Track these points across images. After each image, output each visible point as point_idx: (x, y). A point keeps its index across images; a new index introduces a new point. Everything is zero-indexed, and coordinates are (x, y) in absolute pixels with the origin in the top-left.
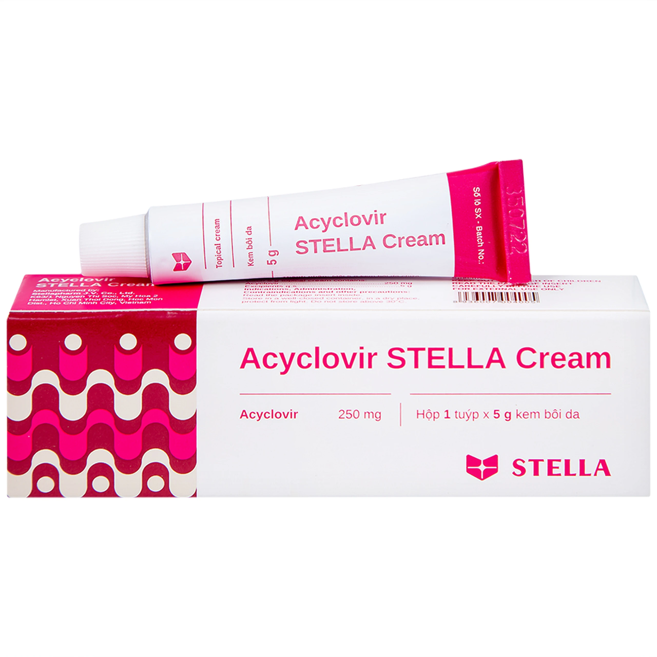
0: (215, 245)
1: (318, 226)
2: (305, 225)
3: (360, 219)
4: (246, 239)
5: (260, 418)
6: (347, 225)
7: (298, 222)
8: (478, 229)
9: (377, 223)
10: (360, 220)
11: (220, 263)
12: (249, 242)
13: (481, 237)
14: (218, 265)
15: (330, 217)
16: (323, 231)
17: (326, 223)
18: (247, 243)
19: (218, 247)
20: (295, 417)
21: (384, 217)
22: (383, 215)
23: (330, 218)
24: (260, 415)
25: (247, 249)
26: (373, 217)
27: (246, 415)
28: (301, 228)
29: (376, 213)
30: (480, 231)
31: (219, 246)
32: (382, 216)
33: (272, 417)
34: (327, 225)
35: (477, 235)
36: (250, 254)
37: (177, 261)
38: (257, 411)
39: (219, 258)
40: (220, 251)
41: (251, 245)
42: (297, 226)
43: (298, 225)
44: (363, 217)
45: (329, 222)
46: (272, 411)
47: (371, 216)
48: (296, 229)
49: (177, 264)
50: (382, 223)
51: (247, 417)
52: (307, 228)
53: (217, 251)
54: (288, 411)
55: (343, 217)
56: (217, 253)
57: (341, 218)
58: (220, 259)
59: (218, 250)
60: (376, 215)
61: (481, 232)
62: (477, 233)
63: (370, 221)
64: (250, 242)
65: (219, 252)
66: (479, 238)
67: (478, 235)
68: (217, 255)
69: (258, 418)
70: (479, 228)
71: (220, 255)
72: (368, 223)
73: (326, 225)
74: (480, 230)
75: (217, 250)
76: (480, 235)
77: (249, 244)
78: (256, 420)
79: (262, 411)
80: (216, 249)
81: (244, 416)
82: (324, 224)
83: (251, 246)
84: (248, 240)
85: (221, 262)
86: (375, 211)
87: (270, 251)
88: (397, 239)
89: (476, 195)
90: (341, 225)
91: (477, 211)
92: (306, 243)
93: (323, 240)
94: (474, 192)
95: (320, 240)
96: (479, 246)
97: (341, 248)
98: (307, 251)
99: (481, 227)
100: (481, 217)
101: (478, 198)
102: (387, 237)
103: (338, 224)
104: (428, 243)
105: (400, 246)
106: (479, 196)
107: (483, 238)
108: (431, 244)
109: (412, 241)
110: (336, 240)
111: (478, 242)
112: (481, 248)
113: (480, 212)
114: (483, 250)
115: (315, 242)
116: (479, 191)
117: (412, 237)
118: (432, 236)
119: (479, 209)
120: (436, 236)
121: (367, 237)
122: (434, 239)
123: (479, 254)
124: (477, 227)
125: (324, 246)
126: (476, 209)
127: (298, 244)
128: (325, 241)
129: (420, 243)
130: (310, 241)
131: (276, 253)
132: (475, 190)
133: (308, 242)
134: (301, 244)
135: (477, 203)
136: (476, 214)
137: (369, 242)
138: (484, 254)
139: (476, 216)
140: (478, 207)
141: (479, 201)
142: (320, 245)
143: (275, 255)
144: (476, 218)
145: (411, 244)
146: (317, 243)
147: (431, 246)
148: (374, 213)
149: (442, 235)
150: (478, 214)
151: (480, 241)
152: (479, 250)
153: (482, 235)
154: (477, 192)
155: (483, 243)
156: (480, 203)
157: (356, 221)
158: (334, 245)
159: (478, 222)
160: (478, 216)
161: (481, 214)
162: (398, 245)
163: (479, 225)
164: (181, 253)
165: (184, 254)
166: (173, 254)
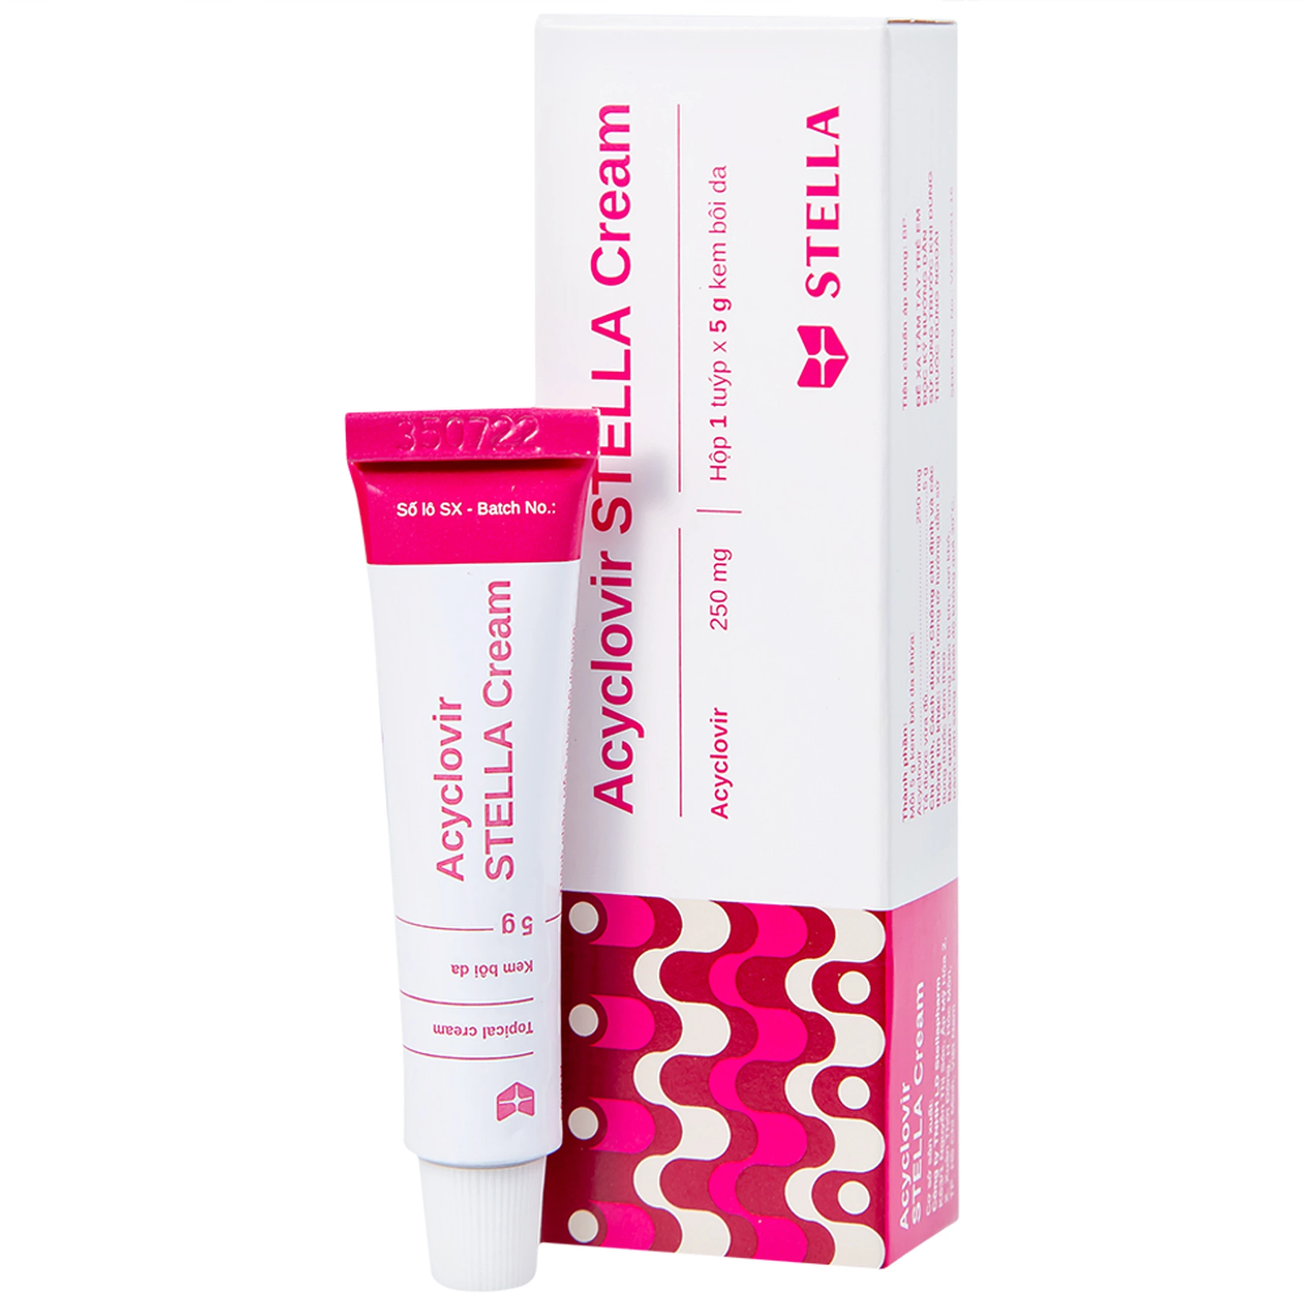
0: (485, 1037)
1: (459, 834)
2: (454, 861)
3: (447, 749)
4: (476, 977)
5: (726, 781)
6: (460, 778)
7: (447, 872)
8: (483, 511)
9: (459, 718)
10: (450, 750)
11: (522, 1028)
12: (482, 971)
13: (500, 505)
14: (527, 1030)
15: (440, 809)
16: (470, 826)
17: (453, 818)
18: (484, 975)
19: (488, 1031)
20: (725, 714)
21: (447, 701)
22: (444, 703)
23: (444, 810)
24: (721, 781)
25: (496, 975)
26: (445, 723)
27: (722, 807)
28: (460, 868)
30: (489, 508)
31: (487, 1031)
32: (444, 706)
33: (725, 757)
34: (458, 817)
35: (495, 516)
36: (508, 969)
37: (514, 1111)
38: (714, 785)
39: (513, 1029)
40: (498, 1028)
41: (488, 967)
42: (455, 875)
43: (454, 874)
44: (445, 743)
45: (451, 813)
46: (712, 756)
47: (443, 727)
48: (461, 878)
49: (520, 1110)
50: (458, 707)
51: (726, 805)
52: (461, 857)
53: (498, 1033)
54: (713, 726)
55: (443, 783)
56: (502, 1032)
57: (445, 788)
58: (515, 1028)
59: (497, 1031)
60: (442, 718)
61: (491, 506)
62: (492, 514)
63: (454, 731)
64: (484, 970)
65: (500, 1031)
66: (502, 510)
67: (496, 513)
68: (507, 1032)
69: (727, 785)
70: (482, 508)
71: (507, 1027)
72: (458, 736)
73: (458, 819)
74: (485, 508)
75: (496, 1034)
76: (495, 508)
77: (486, 971)
78: (732, 789)
79: (714, 776)
80: (493, 1036)
81: (722, 811)
82: (454, 822)
83: (491, 967)
84: (479, 974)
85: (520, 1026)
86: (434, 718)
87: (505, 931)
88: (494, 679)
89: (413, 511)
90: (458, 788)
91: (446, 512)
92: (490, 860)
93: (487, 825)
94: (408, 515)
95: (487, 831)
96: (519, 512)
97: (506, 790)
98: (508, 859)
99: (480, 504)
100: (460, 504)
101: (419, 507)
102: (489, 699)
103: (456, 795)
104: (504, 616)
105: (509, 673)
106: (416, 505)
107: (502, 503)
108: (508, 610)
109: (500, 648)
110: (488, 801)
111: (509, 512)
112: (523, 507)
113: (448, 504)
114: (528, 504)
115: (489, 842)
116: (405, 505)
117: (492, 647)
118: (493, 607)
119: (442, 506)
120: (492, 599)
121: (486, 738)
122: (498, 604)
123: (534, 511)
124: (480, 513)
125: (499, 825)
126: (442, 513)
127: (492, 875)
128: (489, 823)
129: (505, 633)
130: (488, 852)
131: (507, 919)
132: (402, 512)
133: (488, 857)
134: (493, 869)
135: (430, 510)
136: (453, 513)
137: (498, 735)
138: (535, 503)
139: (457, 513)
140: (438, 509)
141: (426, 506)
142: (497, 832)
143: (511, 921)
144: (460, 513)
145: (505, 651)
146: (492, 837)
147: (512, 610)
148: (438, 722)
149: (491, 587)
150: (452, 509)
151: (508, 509)
152: (527, 512)
153: (497, 504)
154: (407, 508)
155: (513, 502)
156: (430, 505)
157: (451, 759)
158: (499, 804)
159: (470, 510)
160: (457, 509)
161: (453, 504)
162: (506, 678)
163: (476, 509)
164: (498, 1103)
165: (500, 1097)
166: (499, 1119)
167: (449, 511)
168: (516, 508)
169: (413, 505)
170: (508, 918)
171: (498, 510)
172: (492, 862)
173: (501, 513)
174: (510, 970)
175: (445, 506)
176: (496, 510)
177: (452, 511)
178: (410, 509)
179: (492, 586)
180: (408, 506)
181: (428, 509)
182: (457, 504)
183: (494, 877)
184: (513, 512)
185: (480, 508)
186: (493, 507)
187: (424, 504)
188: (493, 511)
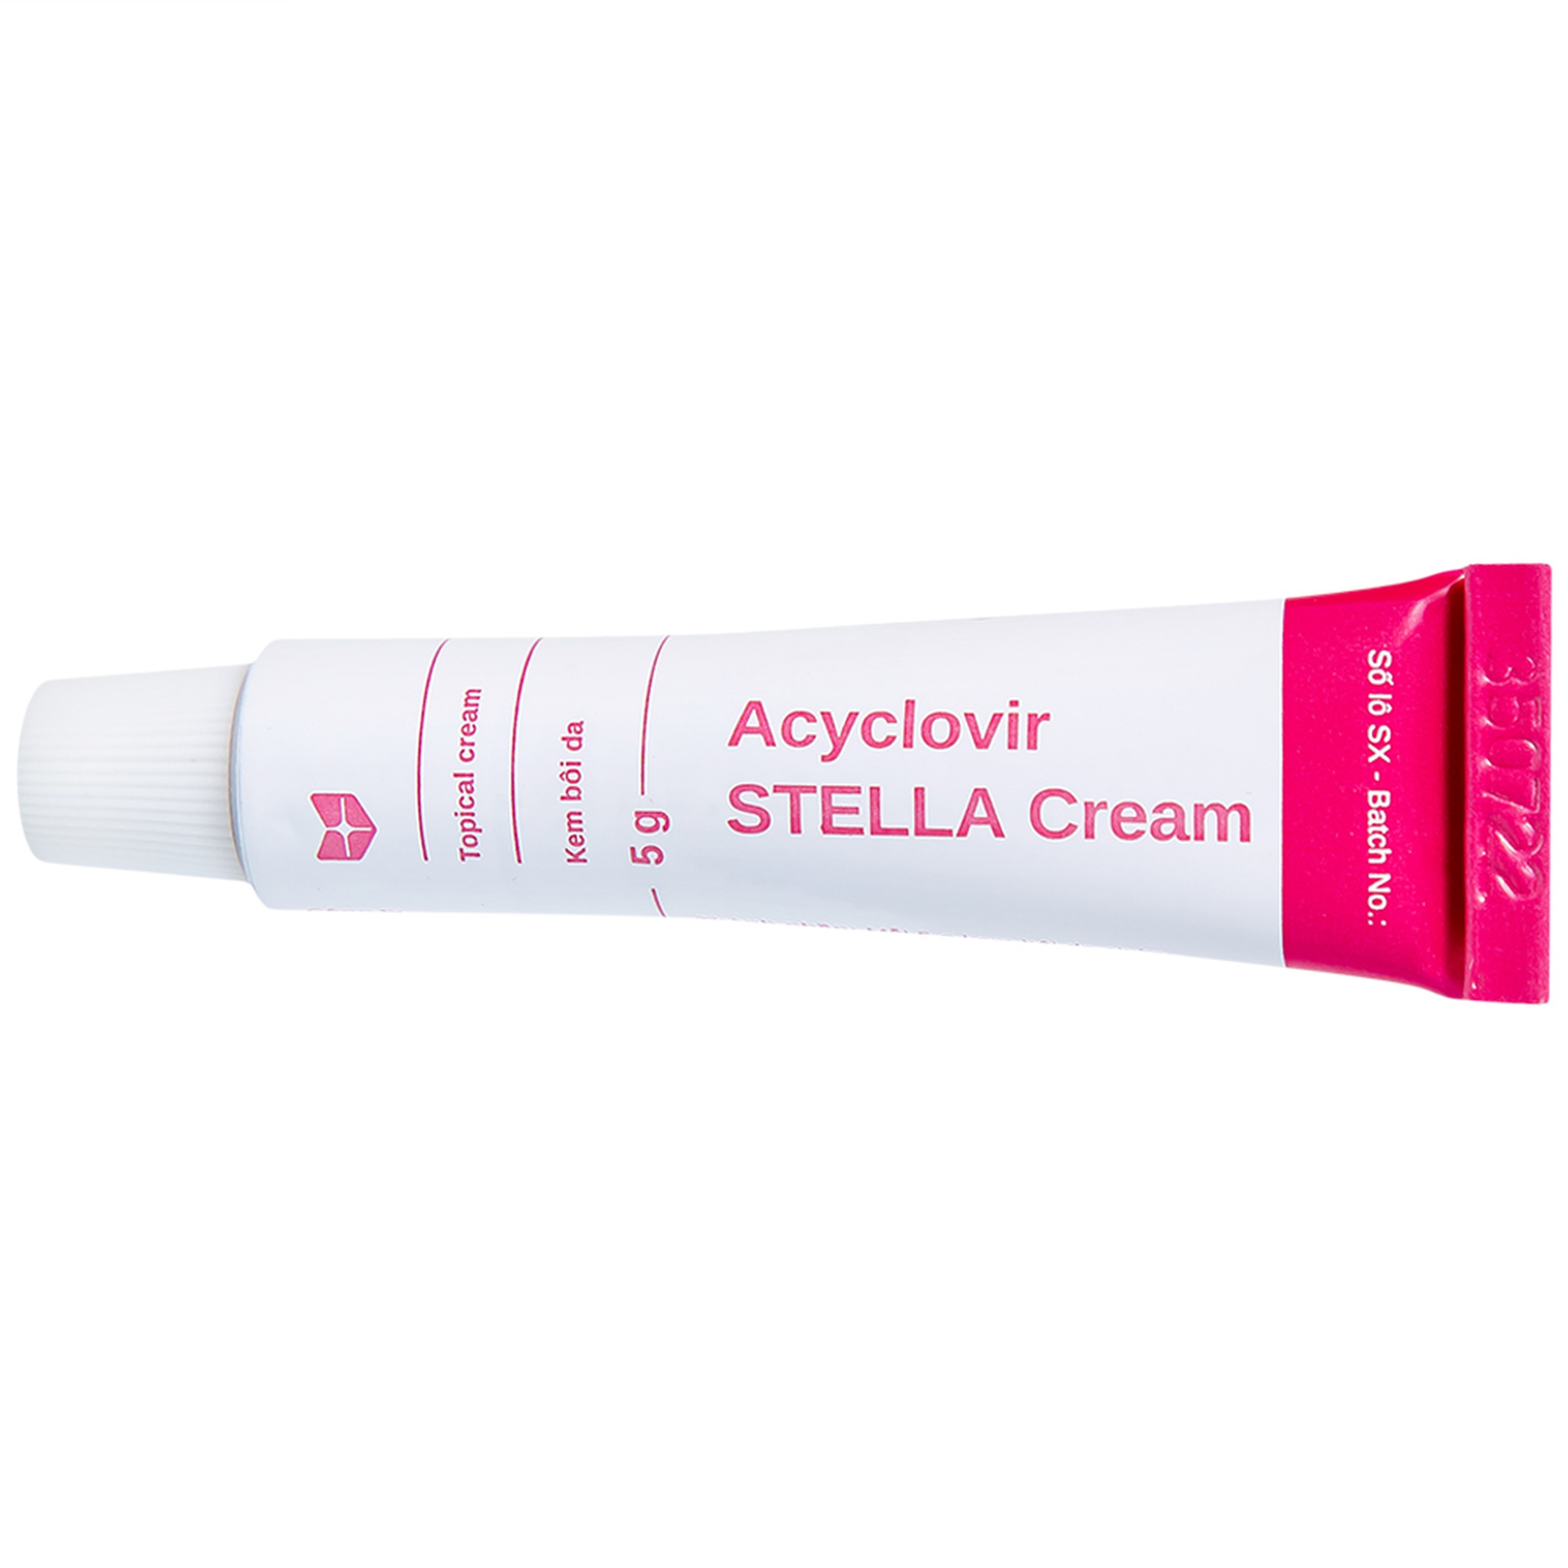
0: (456, 775)
1: (809, 739)
2: (764, 730)
3: (958, 724)
4: (562, 764)
6: (908, 744)
7: (745, 718)
8: (1375, 799)
9: (1012, 746)
10: (956, 729)
11: (470, 841)
12: (571, 772)
13: (1384, 829)
14: (467, 850)
15: (855, 710)
16: (824, 758)
17: (839, 730)
18: (564, 776)
19: (467, 783)
21: (1043, 725)
22: (1039, 721)
23: (853, 716)
25: (563, 798)
26: (1004, 722)
28: (752, 742)
29: (1014, 710)
30: (1379, 809)
31: (468, 779)
32: (1034, 721)
34: (839, 739)
35: (1367, 819)
36: (573, 820)
37: (327, 826)
39: (468, 825)
40: (471, 799)
41: (577, 785)
42: (739, 731)
43: (742, 729)
44: (968, 721)
45: (847, 728)
47: (996, 718)
48: (734, 741)
49: (328, 832)
50: (1032, 745)
52: (770, 742)
53: (462, 798)
55: (900, 715)
56: (463, 806)
57: (889, 718)
58: (470, 829)
59: (466, 796)
60: (1013, 718)
61: (1382, 813)
62: (1370, 813)
63: (989, 736)
64: (573, 776)
65: (467, 802)
66: (1374, 832)
67: (1371, 821)
68: (462, 814)
70: (1379, 799)
71: (473, 814)
72: (982, 743)
73: (835, 739)
74: (1379, 803)
75: (461, 795)
76: (1377, 821)
77: (570, 781)
80: (458, 791)
82: (831, 731)
83: (578, 789)
84: (566, 768)
85: (474, 838)
86: (1014, 703)
87: (640, 815)
88: (1079, 809)
89: (1377, 677)
90: (890, 740)
91: (1375, 735)
92: (763, 793)
93: (823, 788)
94: (1370, 668)
95: (813, 789)
96: (1372, 861)
97: (884, 825)
98: (765, 824)
99: (1387, 794)
100: (1388, 760)
101: (1383, 689)
102: (1044, 798)
103: (878, 736)
104: (1190, 830)
105: (1089, 834)
106: (1387, 683)
107: (1387, 833)
108: (1199, 837)
109: (1134, 820)
110: (866, 793)
111: (1372, 845)
112: (1380, 869)
113: (1387, 739)
114: (1386, 877)
115: (795, 792)
116: (1388, 664)
117: (1136, 806)
118: (1206, 810)
119: (1383, 728)
120: (1219, 808)
121: (976, 790)
122: (1211, 818)
123: (1372, 888)
124: (1371, 794)
125: (824, 810)
126: (1372, 727)
127: (737, 796)
128: (828, 791)
129: (1160, 831)
130: (776, 789)
131: (659, 820)
132: (1375, 659)
133: (770, 790)
134: (747, 797)
135: (1377, 708)
136: (1371, 747)
137: (980, 812)
138: (1387, 890)
139: (1372, 753)
140: (1379, 721)
141: (1385, 701)
142: (811, 807)
143: (656, 827)
144: (1371, 759)
145: (1128, 828)
146: (803, 796)
147: (1199, 843)
148: (1008, 710)
149: (1241, 809)
150: (1379, 746)
151: (1377, 842)
152: (1371, 876)
153: (1386, 824)
154: (1382, 667)
155: (1389, 851)
156: (1387, 708)
157: (941, 730)
158: (861, 810)
159: (1377, 776)
160: (1380, 754)
161: (1388, 748)
162: (1081, 830)
163: (1378, 786)
164: (343, 795)
165: (351, 799)
166: (313, 797)
167: (1377, 740)
168: (1378, 856)
169: (1388, 678)
170: (662, 822)
171: (1374, 825)
172: (760, 795)
173: (1370, 830)
174: (571, 822)
175: (1384, 733)
176: (1377, 823)
177: (1374, 744)
178: (1381, 672)
179: (1243, 811)
180: (1386, 670)
181: (1379, 704)
182: (1386, 754)
183: (734, 798)
184: (1371, 851)
185: (1379, 794)
186: (1380, 817)
187: (1389, 697)
188: (1374, 816)
